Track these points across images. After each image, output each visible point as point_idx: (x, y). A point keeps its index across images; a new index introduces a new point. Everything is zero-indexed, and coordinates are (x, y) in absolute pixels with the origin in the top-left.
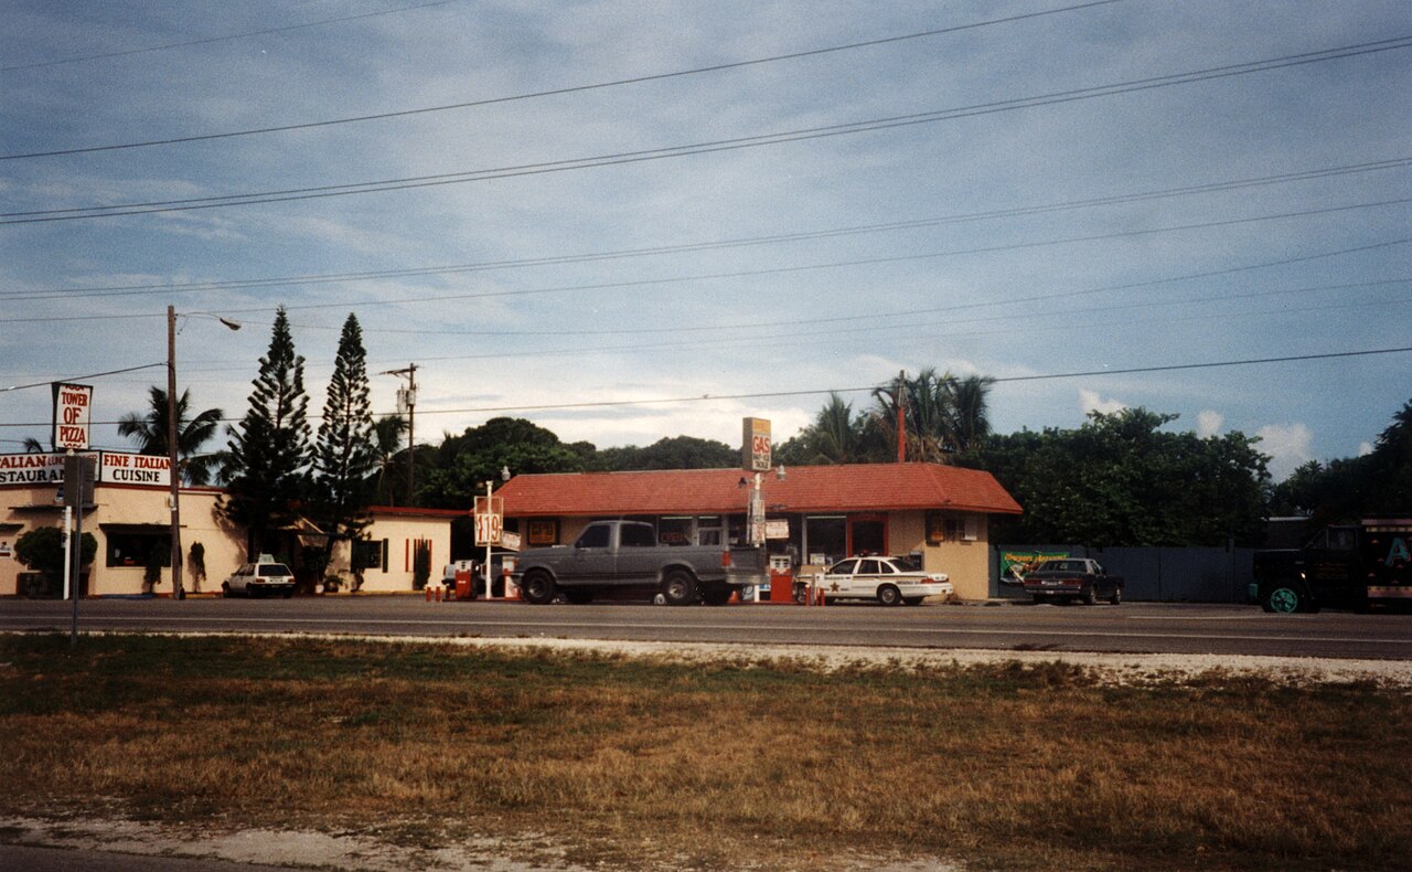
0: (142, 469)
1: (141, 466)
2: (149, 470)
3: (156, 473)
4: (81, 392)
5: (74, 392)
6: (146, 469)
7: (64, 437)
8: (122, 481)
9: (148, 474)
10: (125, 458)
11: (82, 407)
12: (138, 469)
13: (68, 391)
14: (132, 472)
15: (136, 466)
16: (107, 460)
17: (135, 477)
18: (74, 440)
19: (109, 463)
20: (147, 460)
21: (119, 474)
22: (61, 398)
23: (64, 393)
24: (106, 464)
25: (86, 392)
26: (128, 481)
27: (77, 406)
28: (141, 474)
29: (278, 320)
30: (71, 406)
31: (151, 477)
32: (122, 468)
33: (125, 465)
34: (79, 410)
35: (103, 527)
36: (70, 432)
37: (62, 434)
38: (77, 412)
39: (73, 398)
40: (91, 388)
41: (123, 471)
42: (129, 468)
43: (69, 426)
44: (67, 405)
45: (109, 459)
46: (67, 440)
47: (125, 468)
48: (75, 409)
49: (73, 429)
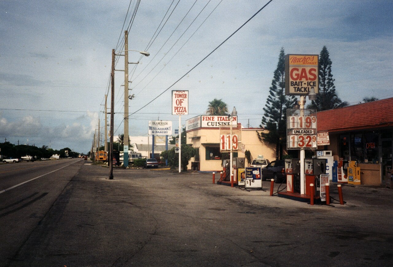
0: (221, 122)
1: (221, 120)
2: (225, 122)
3: (228, 123)
4: (183, 93)
5: (180, 93)
6: (223, 121)
7: (176, 111)
8: (211, 126)
9: (224, 123)
10: (212, 117)
11: (184, 99)
12: (219, 121)
13: (177, 93)
14: (216, 123)
15: (218, 120)
16: (204, 119)
17: (218, 124)
18: (181, 111)
19: (205, 120)
20: (223, 118)
21: (210, 124)
22: (174, 96)
23: (175, 94)
24: (203, 120)
25: (186, 93)
26: (215, 126)
27: (182, 99)
28: (221, 124)
29: (281, 54)
30: (179, 99)
31: (226, 124)
32: (211, 121)
33: (213, 120)
34: (183, 100)
35: (203, 144)
36: (179, 109)
37: (175, 110)
38: (182, 101)
39: (180, 96)
40: (188, 91)
41: (212, 123)
42: (215, 121)
43: (178, 106)
44: (177, 98)
45: (205, 118)
46: (178, 112)
47: (213, 121)
48: (181, 100)
49: (180, 107)
